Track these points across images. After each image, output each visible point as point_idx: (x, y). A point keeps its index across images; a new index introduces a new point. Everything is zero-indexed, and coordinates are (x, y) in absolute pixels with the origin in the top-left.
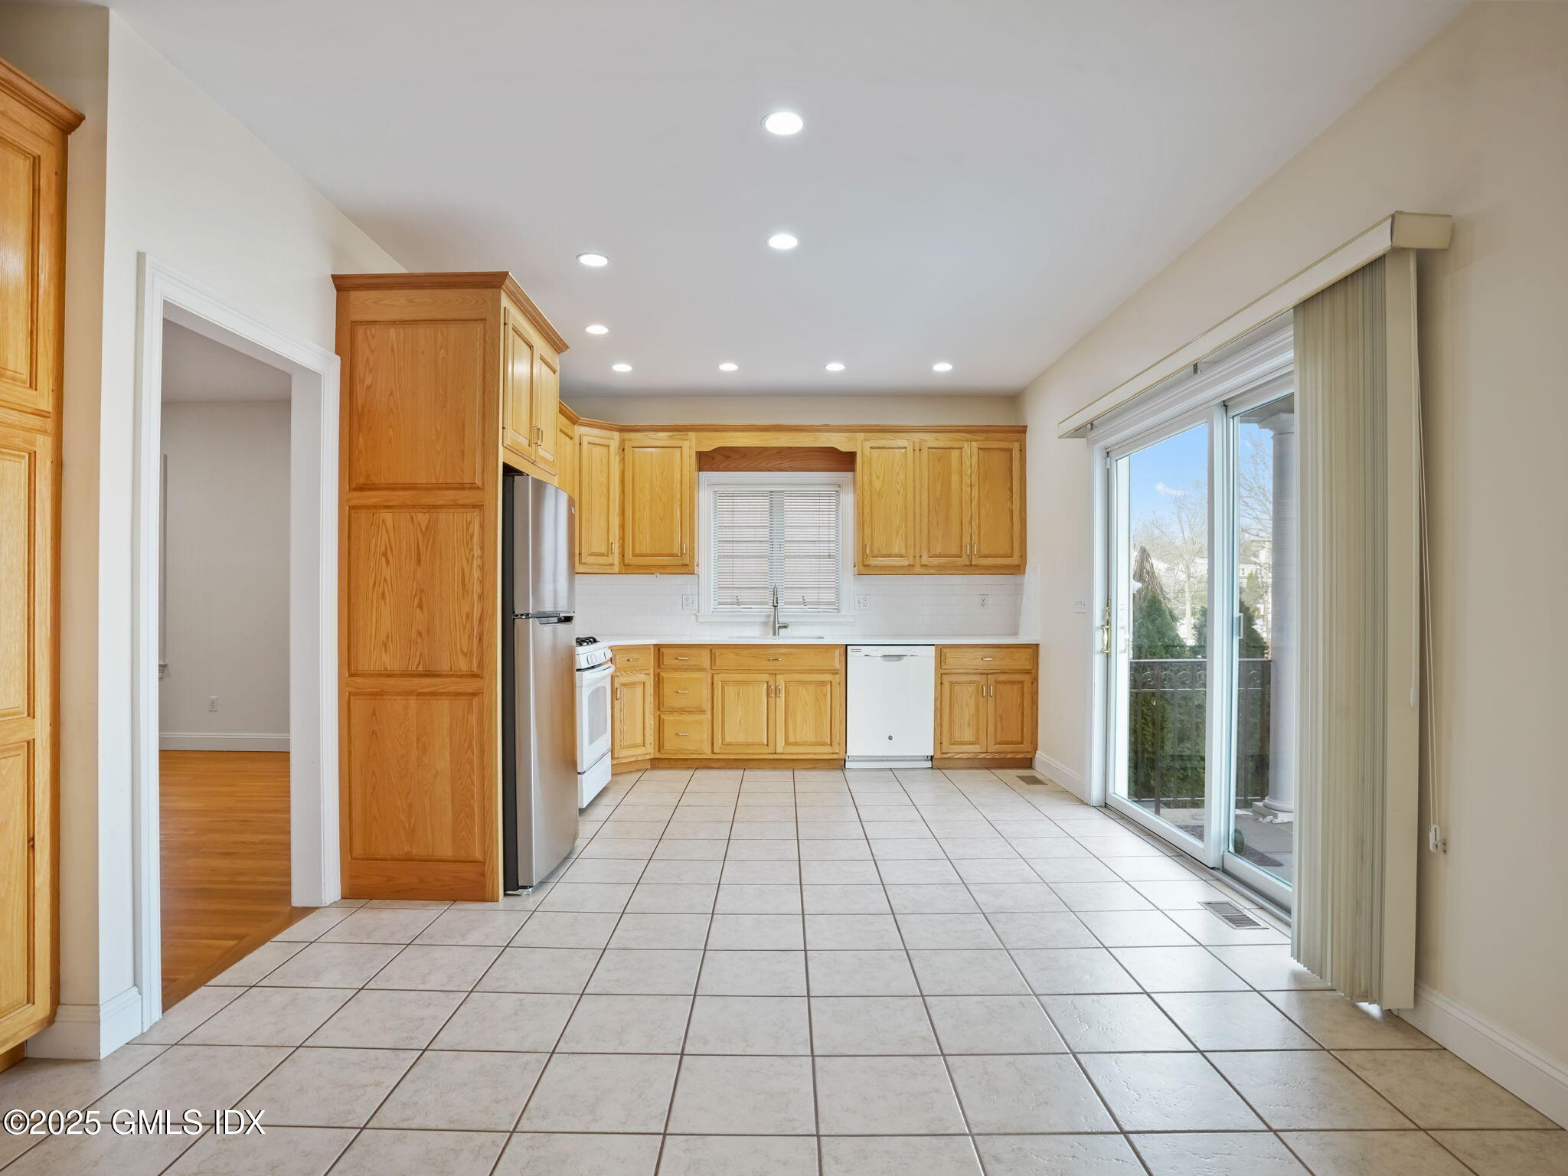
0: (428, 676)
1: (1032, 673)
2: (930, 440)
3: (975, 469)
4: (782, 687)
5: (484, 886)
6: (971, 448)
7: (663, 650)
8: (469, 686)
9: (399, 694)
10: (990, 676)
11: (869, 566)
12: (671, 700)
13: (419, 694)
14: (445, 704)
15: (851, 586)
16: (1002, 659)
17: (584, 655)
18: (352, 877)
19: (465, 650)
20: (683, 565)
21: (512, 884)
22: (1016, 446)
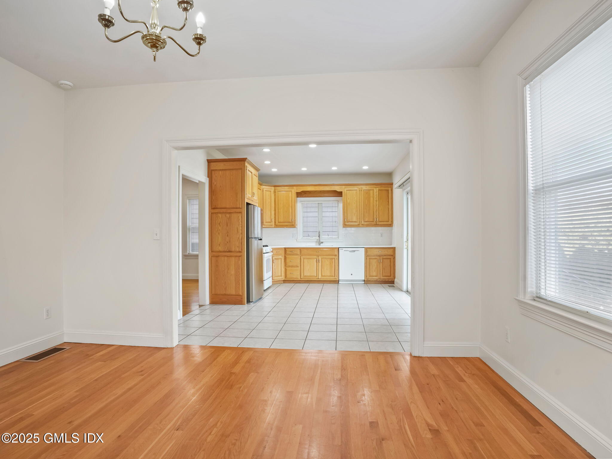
0: (229, 252)
1: (393, 256)
2: (364, 188)
3: (377, 196)
4: (320, 259)
5: (242, 301)
6: (376, 190)
7: (286, 249)
8: (239, 254)
9: (223, 256)
10: (381, 257)
11: (346, 225)
12: (289, 264)
13: (227, 256)
14: (233, 258)
15: (342, 231)
16: (385, 252)
17: (265, 250)
18: (212, 299)
19: (238, 246)
20: (292, 225)
21: (249, 301)
22: (390, 189)
